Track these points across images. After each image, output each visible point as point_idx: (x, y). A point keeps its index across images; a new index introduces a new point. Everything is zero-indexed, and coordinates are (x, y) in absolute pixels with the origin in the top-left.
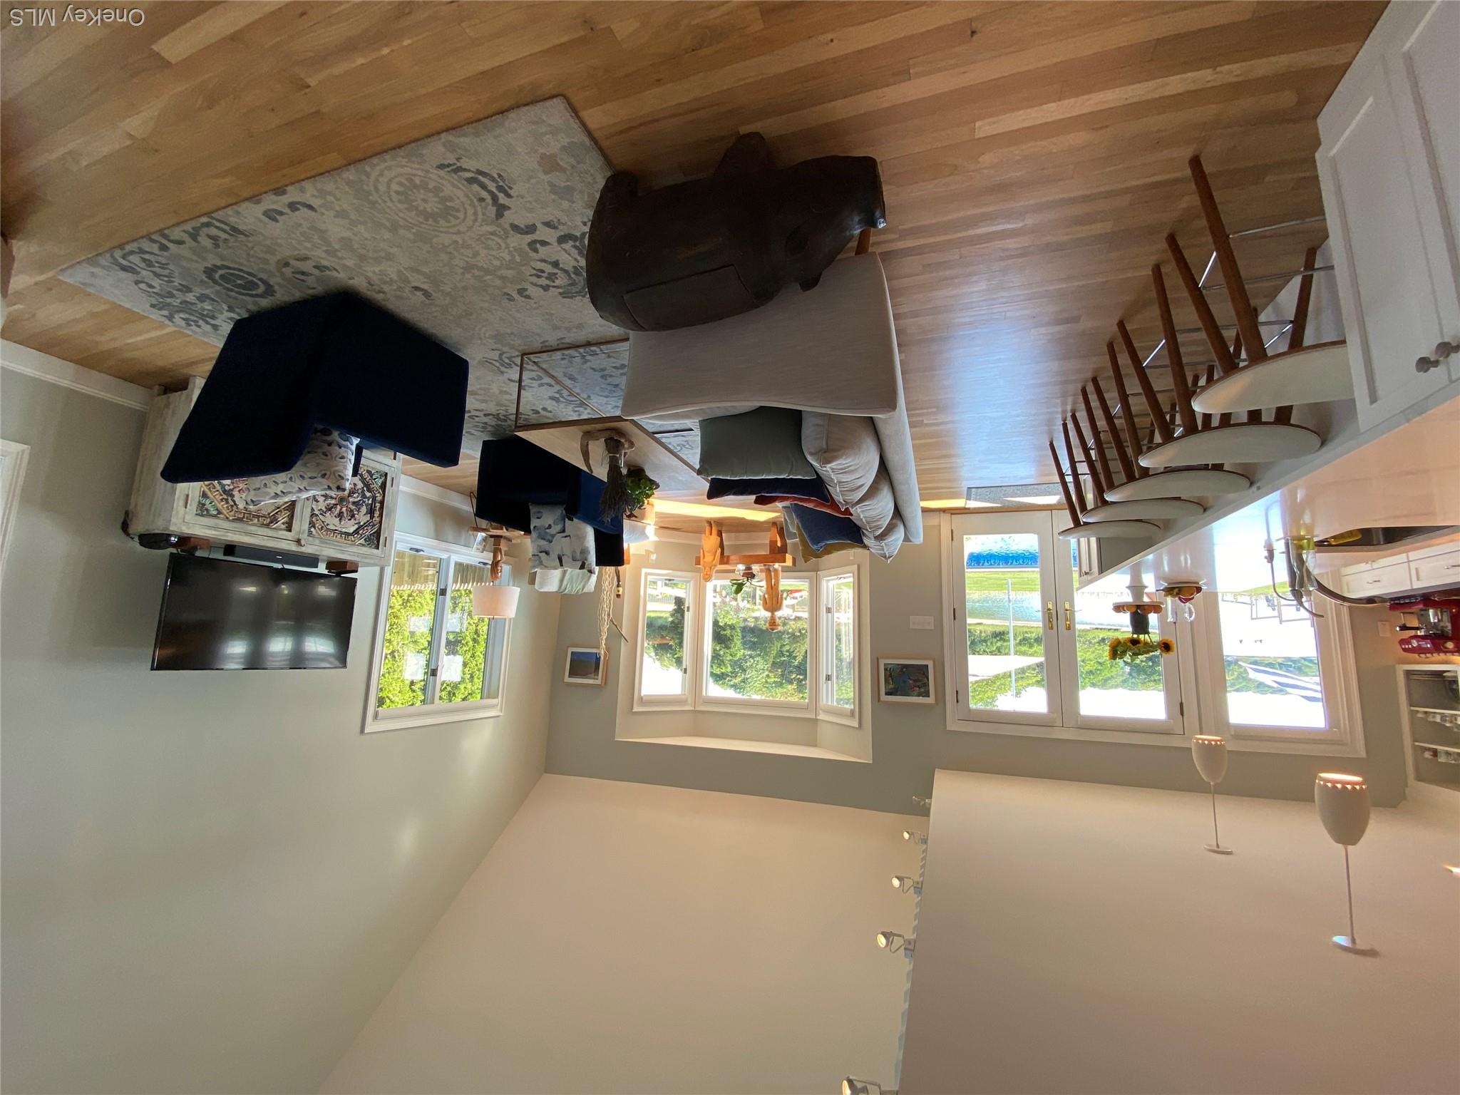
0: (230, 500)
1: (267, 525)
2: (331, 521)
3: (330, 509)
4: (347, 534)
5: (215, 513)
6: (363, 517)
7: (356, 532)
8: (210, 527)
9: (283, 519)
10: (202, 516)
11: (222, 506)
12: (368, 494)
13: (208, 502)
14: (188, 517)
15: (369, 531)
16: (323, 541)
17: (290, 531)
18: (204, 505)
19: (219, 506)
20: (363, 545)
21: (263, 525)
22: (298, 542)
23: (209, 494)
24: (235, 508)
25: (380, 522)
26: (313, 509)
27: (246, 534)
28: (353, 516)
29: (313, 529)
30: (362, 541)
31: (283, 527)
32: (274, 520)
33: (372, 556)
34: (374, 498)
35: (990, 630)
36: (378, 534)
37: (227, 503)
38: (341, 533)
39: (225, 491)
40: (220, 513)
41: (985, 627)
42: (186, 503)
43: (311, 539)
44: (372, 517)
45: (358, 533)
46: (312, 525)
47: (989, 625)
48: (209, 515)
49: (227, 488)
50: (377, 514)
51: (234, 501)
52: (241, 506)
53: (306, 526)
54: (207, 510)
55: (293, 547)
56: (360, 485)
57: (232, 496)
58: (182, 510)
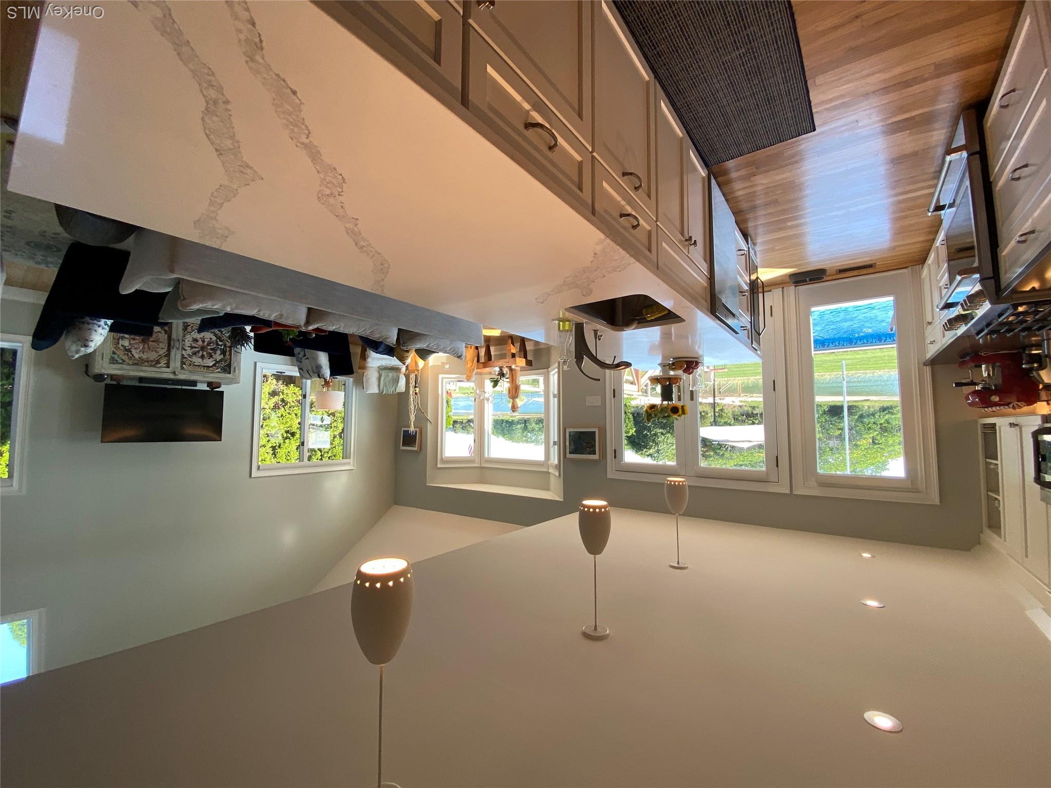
0: (130, 354)
1: (154, 366)
2: (197, 360)
3: (194, 354)
4: (209, 367)
5: (121, 361)
6: (218, 356)
7: (214, 365)
8: (119, 369)
9: (163, 362)
10: (114, 364)
11: (125, 358)
12: (220, 343)
13: (116, 356)
14: (104, 365)
15: (223, 364)
16: (190, 372)
17: (169, 368)
18: (114, 358)
19: (123, 358)
20: (220, 372)
21: (151, 366)
22: (174, 373)
23: (116, 352)
24: (133, 358)
25: (231, 359)
26: (183, 355)
27: (143, 371)
28: (211, 356)
29: (184, 366)
30: (219, 370)
31: (164, 365)
32: (158, 362)
33: (227, 378)
34: (225, 345)
35: (877, 406)
36: (229, 366)
37: (128, 355)
38: (204, 366)
39: (126, 350)
40: (124, 361)
41: (873, 403)
42: (103, 358)
43: (182, 371)
44: (225, 356)
45: (215, 366)
46: (183, 363)
47: (876, 401)
48: (117, 363)
49: (127, 348)
50: (228, 354)
51: (132, 355)
52: (137, 356)
53: (178, 364)
54: (116, 360)
55: (172, 376)
56: (214, 338)
57: (131, 352)
58: (101, 362)
